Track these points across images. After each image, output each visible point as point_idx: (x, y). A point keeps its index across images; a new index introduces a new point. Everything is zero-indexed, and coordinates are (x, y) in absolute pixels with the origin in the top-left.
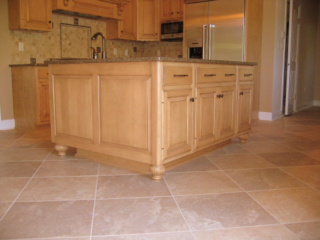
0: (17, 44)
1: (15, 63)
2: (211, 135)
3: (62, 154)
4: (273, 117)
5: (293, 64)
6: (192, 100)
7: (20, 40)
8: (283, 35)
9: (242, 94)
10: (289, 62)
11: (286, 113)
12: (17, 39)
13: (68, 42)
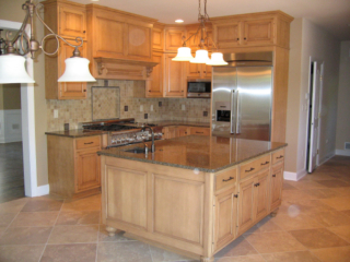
0: (52, 111)
1: (51, 131)
2: (250, 219)
3: (112, 235)
4: (298, 176)
5: (316, 121)
6: (236, 196)
7: (55, 107)
8: (307, 96)
9: (274, 176)
10: (313, 121)
11: (310, 170)
12: (52, 107)
13: (98, 103)
